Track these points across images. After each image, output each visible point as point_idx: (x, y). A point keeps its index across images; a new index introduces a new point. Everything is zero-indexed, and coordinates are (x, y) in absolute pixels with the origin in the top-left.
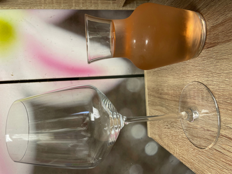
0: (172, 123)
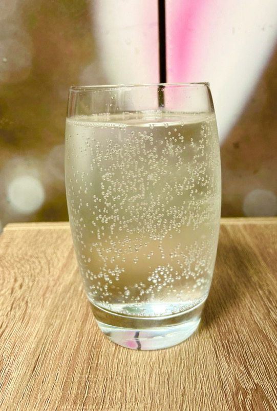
0: (23, 304)
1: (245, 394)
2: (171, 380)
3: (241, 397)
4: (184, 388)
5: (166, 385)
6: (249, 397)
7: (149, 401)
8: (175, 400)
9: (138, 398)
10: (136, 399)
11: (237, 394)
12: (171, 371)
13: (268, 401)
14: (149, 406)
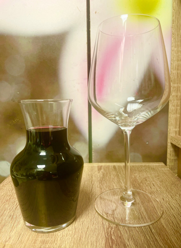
1: (112, 228)
2: (83, 224)
3: (110, 229)
4: (88, 226)
5: (81, 225)
6: (113, 229)
7: (74, 231)
8: (84, 230)
9: (70, 230)
10: (69, 230)
11: (108, 228)
12: (84, 221)
13: (120, 231)
14: (74, 232)
